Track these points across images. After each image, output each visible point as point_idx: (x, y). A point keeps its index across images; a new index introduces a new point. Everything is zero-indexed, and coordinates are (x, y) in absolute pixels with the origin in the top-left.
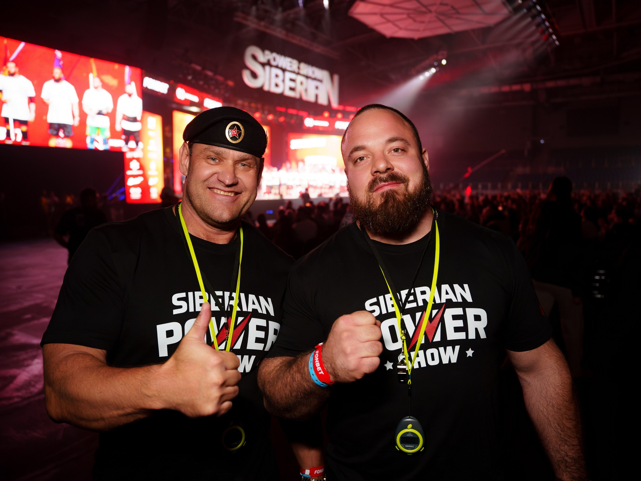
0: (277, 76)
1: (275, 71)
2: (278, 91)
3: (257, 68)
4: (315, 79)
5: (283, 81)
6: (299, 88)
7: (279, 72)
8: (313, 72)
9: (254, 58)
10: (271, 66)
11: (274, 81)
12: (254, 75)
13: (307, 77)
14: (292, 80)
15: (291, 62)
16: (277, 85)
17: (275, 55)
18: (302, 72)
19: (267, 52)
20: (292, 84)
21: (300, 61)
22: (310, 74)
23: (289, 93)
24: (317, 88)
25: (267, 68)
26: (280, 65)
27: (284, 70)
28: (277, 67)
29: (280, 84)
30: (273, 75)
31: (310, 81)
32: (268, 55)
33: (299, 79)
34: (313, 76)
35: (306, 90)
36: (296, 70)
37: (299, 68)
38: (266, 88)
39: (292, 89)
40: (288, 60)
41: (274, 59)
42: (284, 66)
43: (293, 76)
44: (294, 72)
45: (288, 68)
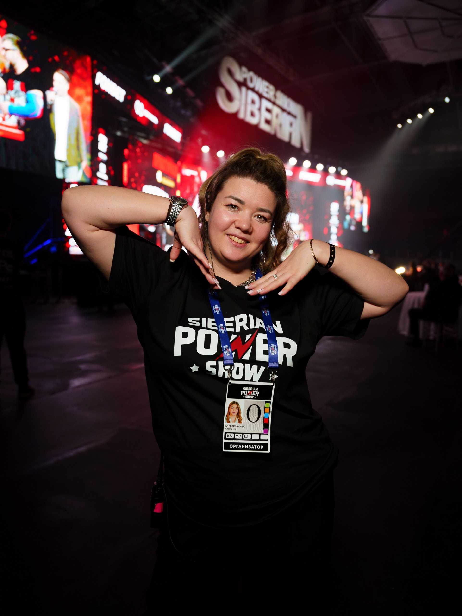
0: (253, 102)
1: (252, 95)
2: (253, 121)
3: (234, 89)
4: (289, 113)
5: (260, 109)
6: (275, 122)
7: (256, 97)
8: (289, 105)
9: (231, 73)
10: (248, 88)
11: (250, 108)
12: (230, 97)
13: (283, 110)
14: (268, 110)
15: (268, 87)
16: (252, 114)
17: (251, 74)
18: (279, 102)
19: (244, 69)
20: (268, 116)
21: (277, 88)
22: (285, 107)
23: (264, 127)
24: (291, 125)
25: (244, 89)
26: (257, 89)
27: (261, 96)
28: (253, 90)
29: (256, 112)
30: (249, 101)
31: (285, 114)
32: (245, 73)
33: (276, 110)
34: (288, 109)
35: (281, 126)
36: (273, 99)
37: (275, 96)
38: (241, 116)
39: (268, 122)
40: (266, 83)
41: (251, 80)
42: (261, 91)
43: (269, 105)
44: (269, 100)
45: (265, 95)
